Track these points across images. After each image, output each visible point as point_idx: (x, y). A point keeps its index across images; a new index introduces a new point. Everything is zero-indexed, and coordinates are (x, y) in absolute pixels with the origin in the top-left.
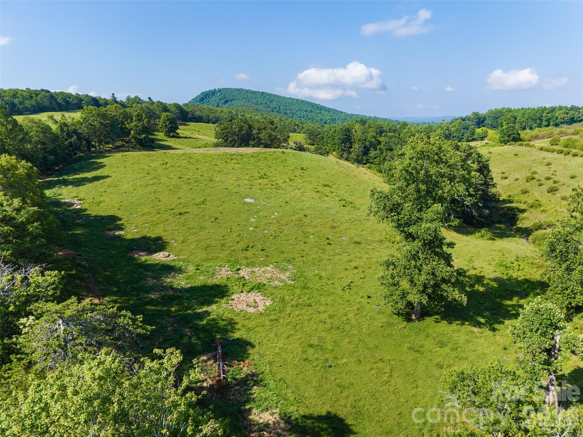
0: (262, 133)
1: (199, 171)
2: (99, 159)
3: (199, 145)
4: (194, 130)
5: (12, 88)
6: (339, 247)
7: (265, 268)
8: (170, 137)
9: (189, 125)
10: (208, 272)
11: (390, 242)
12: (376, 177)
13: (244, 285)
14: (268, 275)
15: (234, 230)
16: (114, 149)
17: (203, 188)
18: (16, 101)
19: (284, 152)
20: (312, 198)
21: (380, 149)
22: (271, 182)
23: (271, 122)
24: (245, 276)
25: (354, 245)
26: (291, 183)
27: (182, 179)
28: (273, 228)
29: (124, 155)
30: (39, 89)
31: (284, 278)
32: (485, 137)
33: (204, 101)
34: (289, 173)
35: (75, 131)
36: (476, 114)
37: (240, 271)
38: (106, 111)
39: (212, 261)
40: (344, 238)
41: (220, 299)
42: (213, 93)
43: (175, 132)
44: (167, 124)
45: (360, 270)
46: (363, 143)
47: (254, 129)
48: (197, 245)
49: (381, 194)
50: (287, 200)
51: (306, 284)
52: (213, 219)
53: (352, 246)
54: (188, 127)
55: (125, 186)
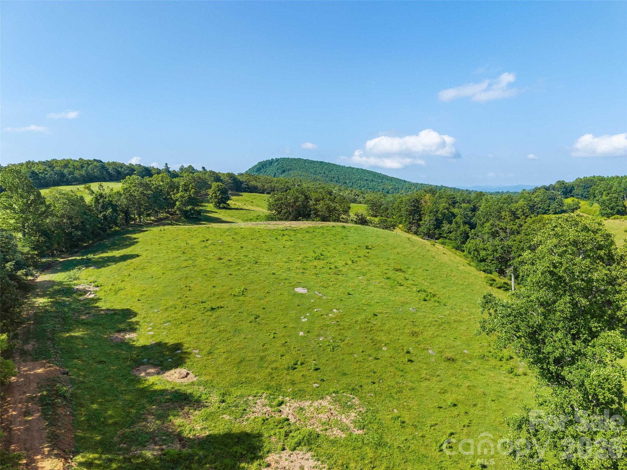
0: (319, 204)
1: (244, 249)
2: (135, 234)
3: (250, 218)
4: (247, 201)
5: (66, 158)
6: (425, 367)
7: (320, 401)
8: (220, 208)
9: (242, 195)
10: (237, 406)
11: (496, 358)
12: (458, 258)
13: (287, 435)
14: (324, 417)
15: (279, 335)
16: (155, 221)
17: (245, 272)
18: (66, 171)
19: (344, 227)
20: (382, 287)
21: (456, 223)
22: (328, 265)
23: (329, 192)
24: (290, 417)
25: (447, 364)
26: (353, 266)
27: (222, 261)
28: (331, 333)
29: (162, 229)
30: (92, 159)
31: (347, 422)
32: (576, 209)
33: (261, 171)
34: (351, 252)
35: (110, 204)
36: (562, 183)
37: (283, 406)
38: (150, 181)
39: (244, 385)
40: (430, 351)
41: (248, 463)
42: (271, 162)
43: (225, 203)
44: (218, 195)
45: (461, 409)
46: (435, 215)
47: (311, 200)
48: (227, 359)
49: (509, 310)
50: (350, 290)
51: (381, 438)
52: (252, 318)
53: (444, 365)
54: (241, 197)
55: (153, 269)
